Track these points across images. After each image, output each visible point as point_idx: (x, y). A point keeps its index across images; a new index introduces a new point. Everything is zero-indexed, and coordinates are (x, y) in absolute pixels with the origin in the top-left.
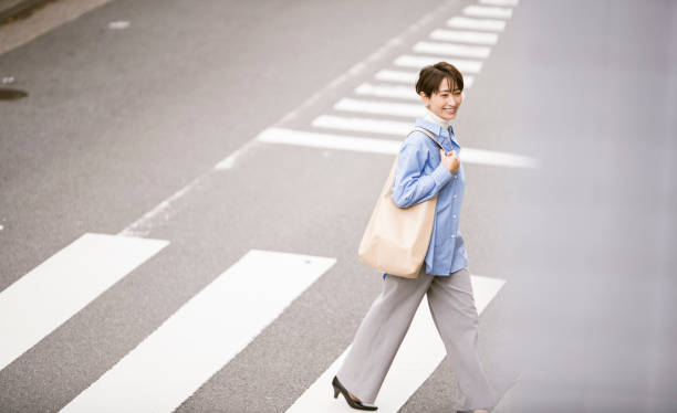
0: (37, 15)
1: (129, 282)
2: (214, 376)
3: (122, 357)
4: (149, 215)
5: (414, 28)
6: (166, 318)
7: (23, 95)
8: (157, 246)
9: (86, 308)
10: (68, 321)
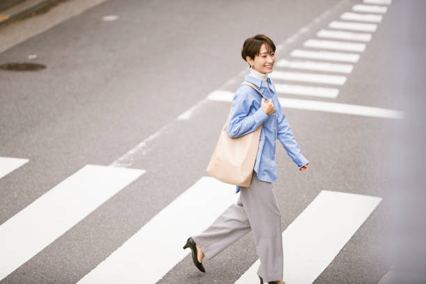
0: (53, 11)
1: (117, 199)
2: (177, 265)
3: (113, 251)
4: (131, 152)
5: (317, 20)
6: (143, 225)
7: (43, 67)
8: (137, 173)
9: (87, 217)
10: (74, 226)
